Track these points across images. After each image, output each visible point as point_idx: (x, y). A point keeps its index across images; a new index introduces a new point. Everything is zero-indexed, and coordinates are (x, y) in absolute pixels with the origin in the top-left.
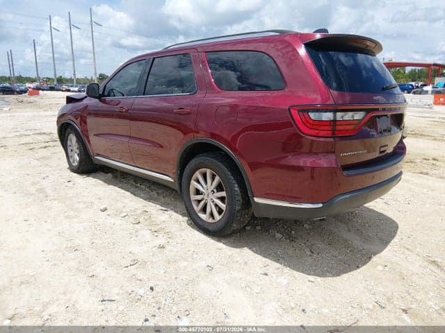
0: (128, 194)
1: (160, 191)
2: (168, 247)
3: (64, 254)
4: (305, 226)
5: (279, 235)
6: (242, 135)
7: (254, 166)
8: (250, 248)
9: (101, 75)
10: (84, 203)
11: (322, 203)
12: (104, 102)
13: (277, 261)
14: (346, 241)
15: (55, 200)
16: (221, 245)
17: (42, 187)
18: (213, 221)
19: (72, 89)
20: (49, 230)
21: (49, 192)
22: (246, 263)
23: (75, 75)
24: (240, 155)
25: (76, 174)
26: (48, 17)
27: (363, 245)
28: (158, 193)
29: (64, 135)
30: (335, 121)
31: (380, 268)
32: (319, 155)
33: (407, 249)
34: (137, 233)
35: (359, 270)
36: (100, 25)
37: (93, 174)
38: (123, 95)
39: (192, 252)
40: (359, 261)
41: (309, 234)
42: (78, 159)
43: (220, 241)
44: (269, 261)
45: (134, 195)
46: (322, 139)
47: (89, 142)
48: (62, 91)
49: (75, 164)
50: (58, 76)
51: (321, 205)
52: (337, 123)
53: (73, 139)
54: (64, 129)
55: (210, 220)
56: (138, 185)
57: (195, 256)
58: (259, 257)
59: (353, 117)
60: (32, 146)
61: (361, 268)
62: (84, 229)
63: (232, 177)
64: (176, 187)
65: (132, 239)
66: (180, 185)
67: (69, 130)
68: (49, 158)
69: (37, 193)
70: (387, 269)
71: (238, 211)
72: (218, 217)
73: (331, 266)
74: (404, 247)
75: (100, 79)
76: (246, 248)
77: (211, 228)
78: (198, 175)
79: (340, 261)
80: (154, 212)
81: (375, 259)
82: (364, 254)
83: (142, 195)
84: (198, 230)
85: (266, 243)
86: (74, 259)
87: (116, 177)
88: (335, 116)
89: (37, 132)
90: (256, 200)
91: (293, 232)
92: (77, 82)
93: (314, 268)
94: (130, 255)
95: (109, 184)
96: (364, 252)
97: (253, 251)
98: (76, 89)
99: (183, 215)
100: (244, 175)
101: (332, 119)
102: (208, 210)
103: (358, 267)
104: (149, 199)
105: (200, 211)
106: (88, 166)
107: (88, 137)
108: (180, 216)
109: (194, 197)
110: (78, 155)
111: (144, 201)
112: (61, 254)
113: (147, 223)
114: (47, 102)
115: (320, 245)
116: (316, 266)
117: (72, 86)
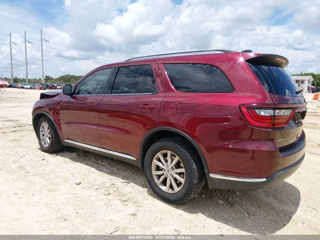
0: (94, 169)
1: (119, 167)
2: (139, 215)
3: (56, 224)
4: (237, 193)
5: (221, 202)
6: (199, 126)
7: (210, 149)
8: (203, 213)
9: (46, 77)
10: (61, 178)
11: (266, 178)
12: (75, 98)
13: (226, 223)
14: (270, 204)
15: (35, 175)
16: (181, 212)
17: (22, 165)
18: (173, 192)
19: (25, 86)
20: (38, 202)
21: (29, 168)
22: (204, 227)
23: (27, 76)
24: (199, 141)
25: (46, 154)
26: (9, 35)
27: (282, 206)
28: (117, 168)
29: (38, 123)
30: (274, 116)
31: (300, 224)
32: (262, 141)
33: (314, 209)
34: (111, 203)
35: (286, 227)
36: (48, 41)
37: (61, 154)
38: (90, 94)
39: (159, 218)
40: (283, 219)
41: (242, 199)
42: (49, 142)
43: (178, 208)
44: (221, 224)
45: (98, 170)
46: (263, 129)
47: (60, 128)
48: (18, 88)
49: (46, 146)
50: (14, 77)
51: (264, 180)
52: (276, 117)
53: (45, 126)
54: (38, 118)
55: (170, 191)
56: (100, 162)
57: (163, 222)
58: (212, 221)
59: (284, 113)
60: (4, 130)
61: (287, 226)
62: (67, 200)
63: (190, 157)
64: (139, 165)
65: (109, 209)
66: (143, 163)
67: (42, 119)
68: (19, 140)
69: (18, 170)
70: (305, 225)
71: (196, 184)
72: (177, 189)
73: (266, 225)
74: (310, 207)
75: (46, 80)
76: (200, 214)
77: (171, 198)
78: (159, 155)
79: (271, 220)
80: (120, 184)
81: (294, 217)
82: (286, 214)
83: (104, 170)
84: (158, 200)
85: (213, 209)
86: (66, 228)
87: (79, 156)
88: (274, 112)
89: (5, 119)
90: (211, 175)
91: (230, 199)
92: (28, 82)
93: (255, 228)
94: (111, 223)
95: (76, 161)
96: (285, 212)
97: (206, 215)
98: (29, 87)
99: (143, 186)
100: (201, 156)
101: (272, 114)
102: (168, 183)
103: (285, 225)
104: (112, 173)
105: (160, 183)
106: (57, 147)
107: (59, 125)
108: (141, 188)
109: (155, 173)
110: (49, 138)
111: (107, 175)
112: (54, 224)
113: (116, 194)
114: (8, 96)
115: (253, 209)
116: (256, 226)
117: (26, 85)
